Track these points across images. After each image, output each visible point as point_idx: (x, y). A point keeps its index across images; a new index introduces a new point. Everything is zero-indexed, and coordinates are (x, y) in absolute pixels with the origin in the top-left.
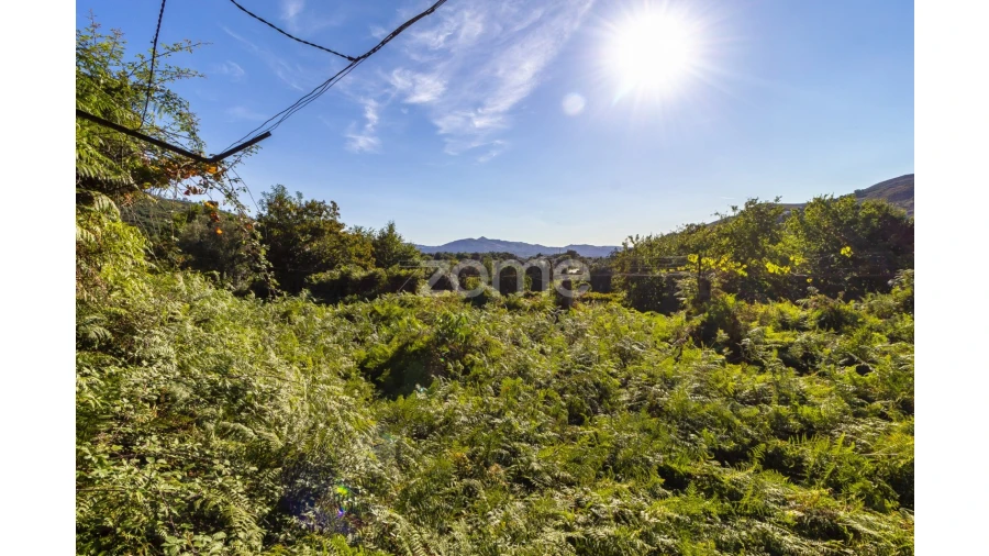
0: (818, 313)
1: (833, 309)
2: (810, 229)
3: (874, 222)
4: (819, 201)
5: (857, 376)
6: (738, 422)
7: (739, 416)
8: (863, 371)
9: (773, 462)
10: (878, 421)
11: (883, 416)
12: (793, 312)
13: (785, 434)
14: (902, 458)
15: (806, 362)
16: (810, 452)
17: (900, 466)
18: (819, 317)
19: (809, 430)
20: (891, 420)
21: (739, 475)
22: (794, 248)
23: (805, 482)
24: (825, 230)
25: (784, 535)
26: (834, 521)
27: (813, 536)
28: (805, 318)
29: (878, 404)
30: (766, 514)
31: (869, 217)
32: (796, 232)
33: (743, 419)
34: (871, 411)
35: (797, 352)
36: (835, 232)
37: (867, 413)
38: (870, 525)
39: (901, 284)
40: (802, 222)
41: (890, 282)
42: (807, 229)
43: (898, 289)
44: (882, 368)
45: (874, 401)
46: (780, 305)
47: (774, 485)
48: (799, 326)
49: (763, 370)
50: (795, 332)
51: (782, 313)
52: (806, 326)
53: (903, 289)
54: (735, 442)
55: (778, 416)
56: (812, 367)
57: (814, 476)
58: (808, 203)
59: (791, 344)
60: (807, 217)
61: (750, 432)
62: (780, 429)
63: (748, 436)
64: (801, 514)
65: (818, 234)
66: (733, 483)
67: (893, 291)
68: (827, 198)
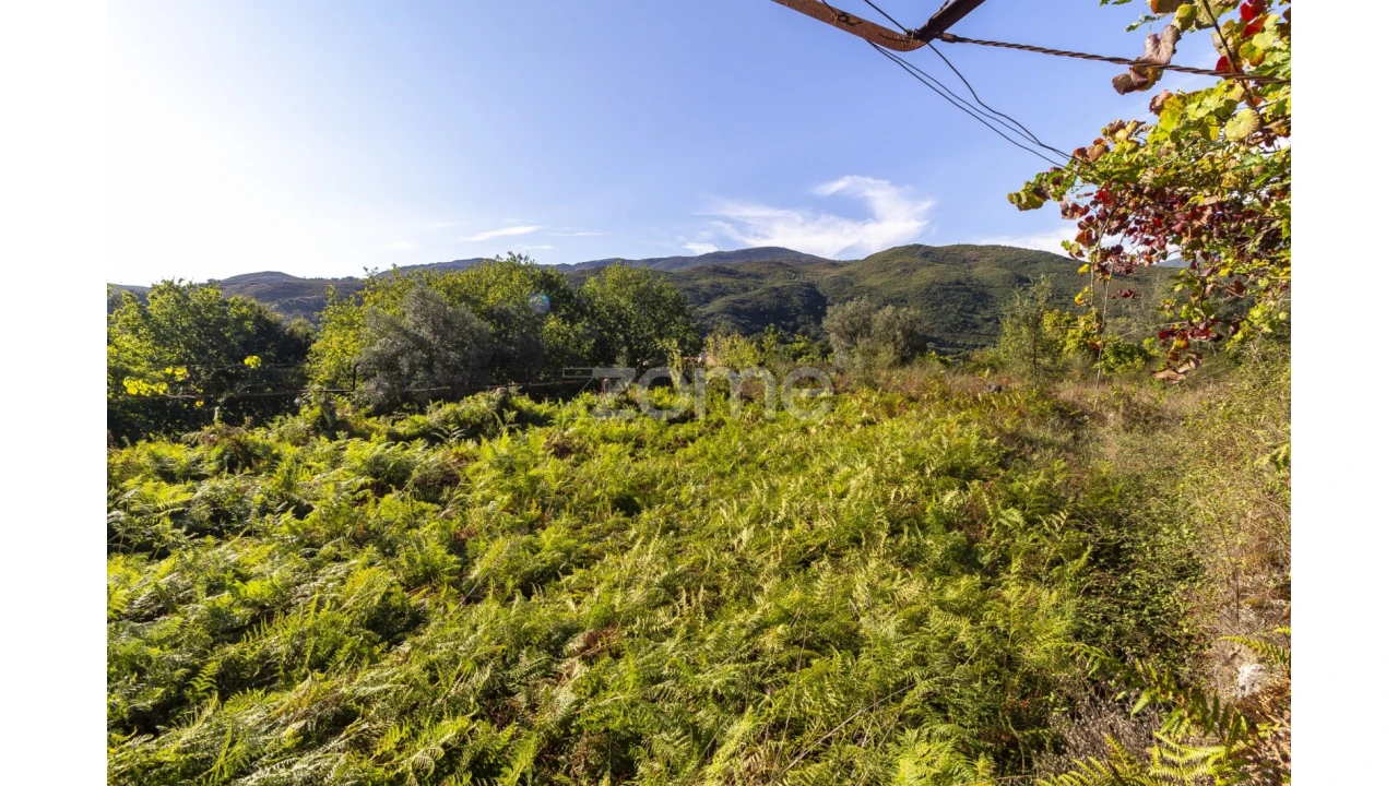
0: (218, 450)
1: (238, 443)
2: (159, 326)
3: (249, 325)
4: (170, 286)
5: (295, 522)
6: (154, 652)
7: (150, 643)
8: (302, 512)
9: (232, 682)
10: (336, 565)
11: (338, 559)
12: (178, 454)
13: (235, 633)
14: (375, 594)
15: (218, 523)
16: (276, 640)
17: (375, 604)
18: (220, 457)
19: (264, 614)
20: (346, 560)
21: (188, 734)
22: (135, 355)
23: (281, 682)
24: (184, 331)
25: (289, 766)
26: (342, 703)
27: (322, 741)
28: (199, 461)
29: (327, 549)
30: (252, 759)
31: (242, 318)
32: (135, 331)
33: (160, 643)
34: (325, 558)
35: (202, 512)
36: (199, 335)
37: (321, 562)
38: (376, 682)
39: (309, 402)
40: (146, 316)
41: (297, 401)
42: (156, 328)
43: (306, 408)
44: (324, 502)
45: (322, 546)
46: (153, 447)
47: (249, 711)
48: (193, 475)
49: (163, 554)
50: (190, 484)
51: (158, 459)
52: (203, 472)
53: (311, 408)
54: (158, 685)
55: (216, 613)
56: (228, 528)
57: (289, 667)
58: (154, 287)
59: (188, 504)
60: (153, 308)
61: (178, 658)
62: (224, 629)
63: (175, 666)
64: (302, 723)
65: (173, 335)
66: (185, 752)
67: (302, 412)
68: (183, 284)
